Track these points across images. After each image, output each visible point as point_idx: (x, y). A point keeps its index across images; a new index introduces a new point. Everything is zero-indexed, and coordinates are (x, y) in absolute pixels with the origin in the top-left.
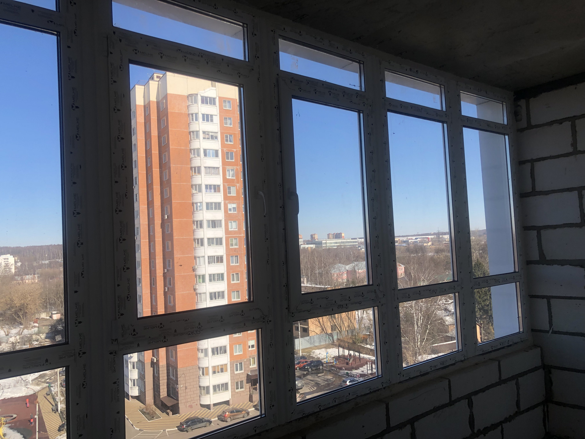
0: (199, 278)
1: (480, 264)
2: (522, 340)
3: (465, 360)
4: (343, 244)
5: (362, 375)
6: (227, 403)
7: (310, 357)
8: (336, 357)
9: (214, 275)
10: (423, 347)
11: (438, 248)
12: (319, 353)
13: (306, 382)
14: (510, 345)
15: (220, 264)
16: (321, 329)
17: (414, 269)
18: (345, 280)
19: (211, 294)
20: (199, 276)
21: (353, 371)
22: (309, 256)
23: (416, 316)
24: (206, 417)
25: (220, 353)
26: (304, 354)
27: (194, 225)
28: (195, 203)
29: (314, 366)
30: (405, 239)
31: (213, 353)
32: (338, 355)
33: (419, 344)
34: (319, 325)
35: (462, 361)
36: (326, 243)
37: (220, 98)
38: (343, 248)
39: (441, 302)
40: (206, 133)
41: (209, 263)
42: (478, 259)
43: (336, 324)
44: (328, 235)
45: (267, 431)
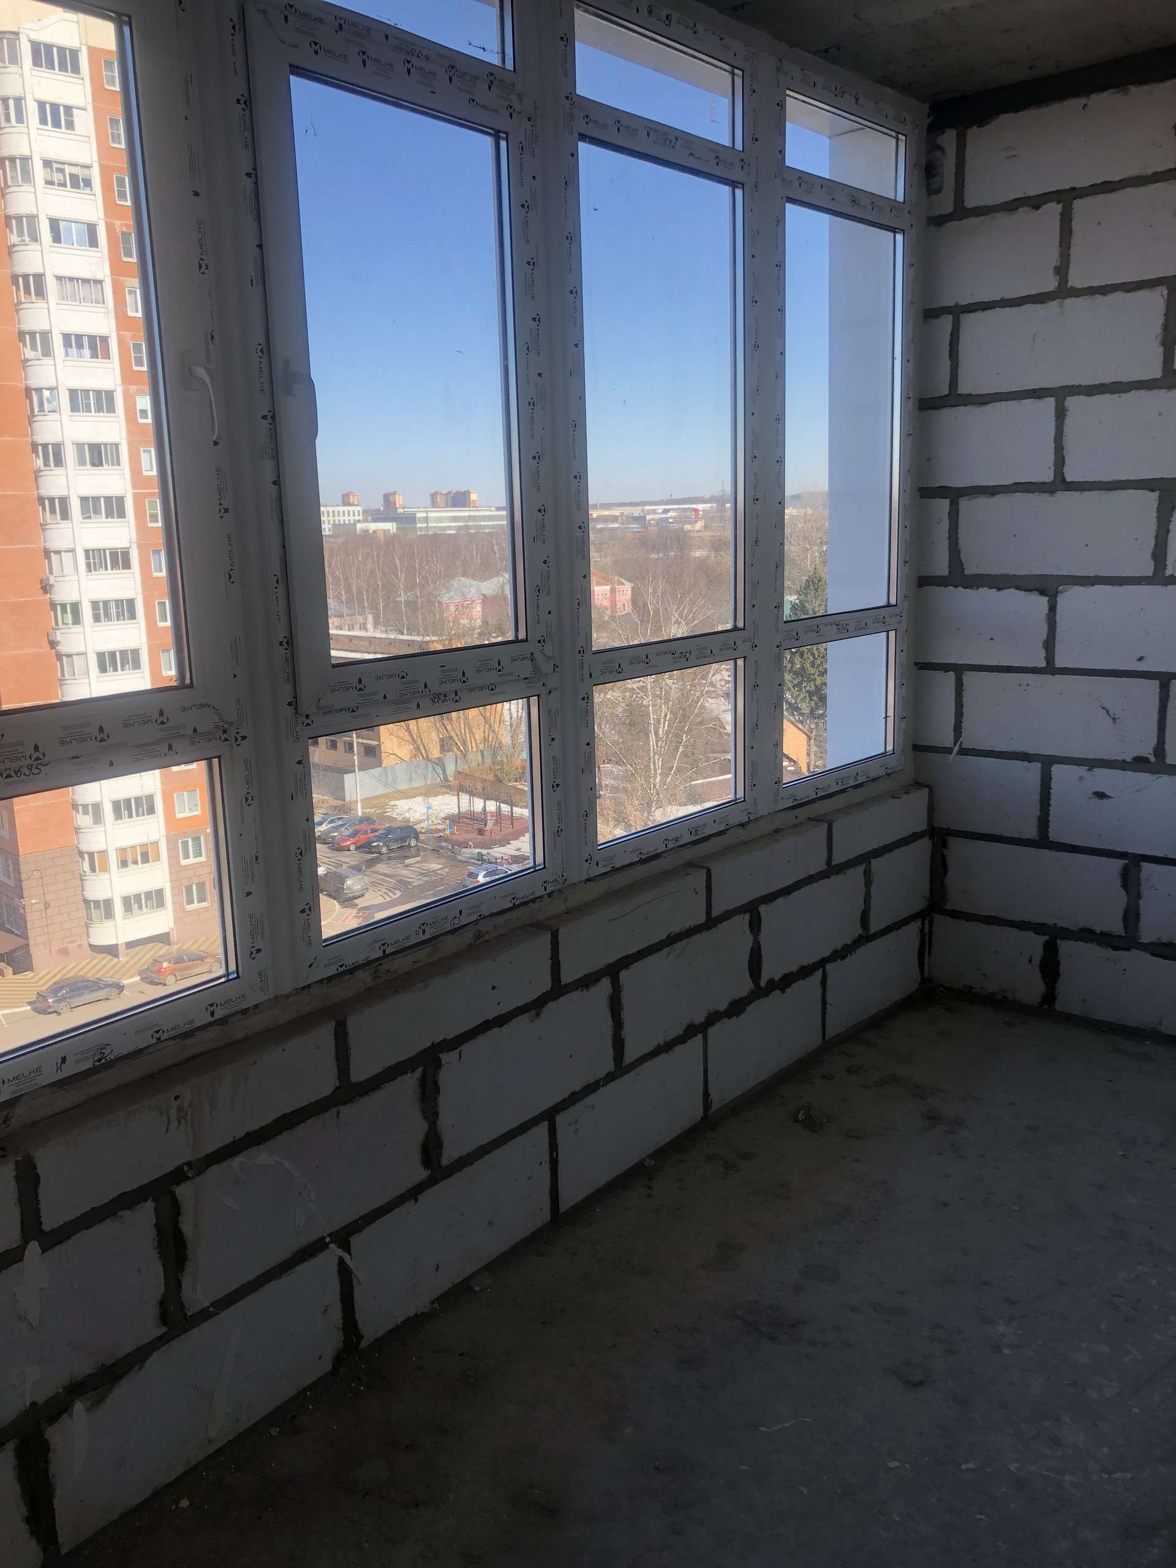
0: (64, 611)
1: (819, 581)
2: (888, 772)
3: (750, 821)
4: (474, 524)
5: (516, 859)
6: (163, 939)
7: (384, 818)
8: (453, 815)
9: (106, 603)
10: (668, 787)
11: (719, 536)
12: (408, 807)
13: (374, 880)
14: (861, 785)
15: (121, 573)
16: (412, 747)
17: (655, 592)
18: (479, 622)
19: (101, 656)
20: (63, 606)
21: (494, 849)
22: (378, 556)
23: (655, 712)
24: (109, 975)
25: (138, 815)
26: (368, 811)
27: (37, 456)
28: (35, 389)
29: (396, 840)
30: (636, 511)
31: (118, 815)
32: (456, 812)
33: (658, 780)
34: (408, 738)
35: (742, 825)
36: (426, 519)
37: (92, 50)
38: (474, 534)
39: (718, 677)
40: (55, 166)
41: (89, 568)
42: (815, 569)
43: (453, 734)
44: (434, 496)
45: (245, 1012)
